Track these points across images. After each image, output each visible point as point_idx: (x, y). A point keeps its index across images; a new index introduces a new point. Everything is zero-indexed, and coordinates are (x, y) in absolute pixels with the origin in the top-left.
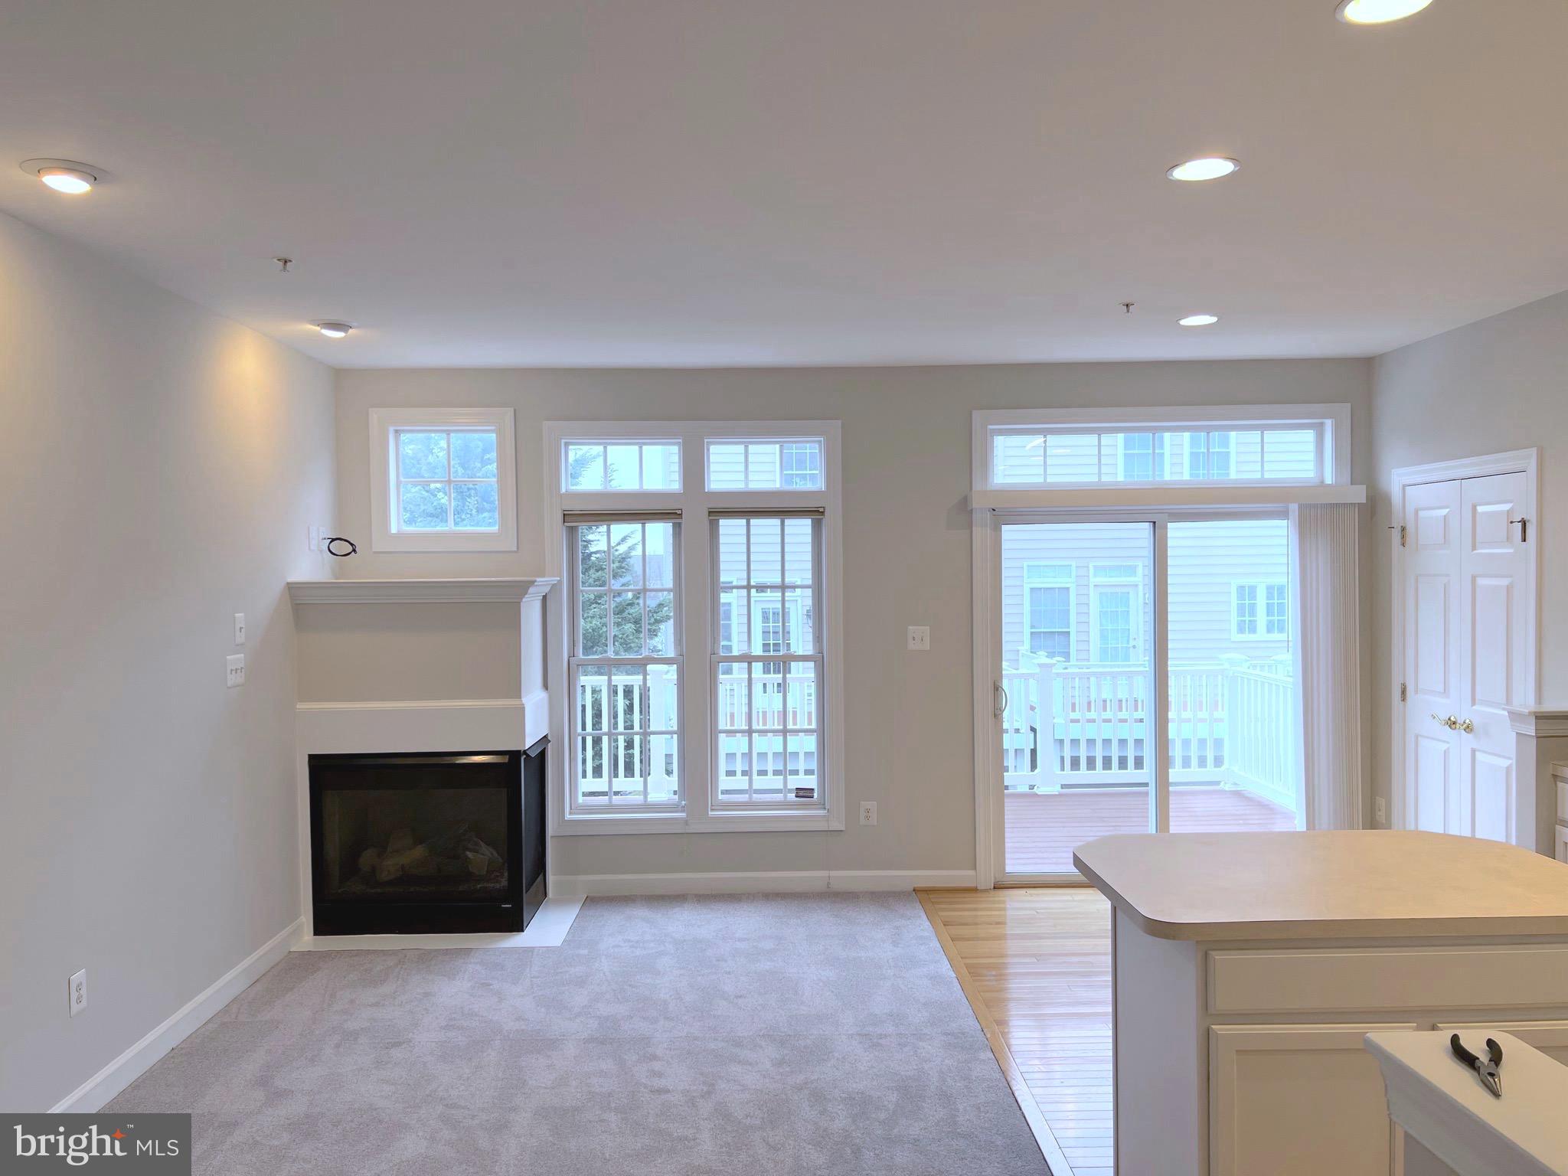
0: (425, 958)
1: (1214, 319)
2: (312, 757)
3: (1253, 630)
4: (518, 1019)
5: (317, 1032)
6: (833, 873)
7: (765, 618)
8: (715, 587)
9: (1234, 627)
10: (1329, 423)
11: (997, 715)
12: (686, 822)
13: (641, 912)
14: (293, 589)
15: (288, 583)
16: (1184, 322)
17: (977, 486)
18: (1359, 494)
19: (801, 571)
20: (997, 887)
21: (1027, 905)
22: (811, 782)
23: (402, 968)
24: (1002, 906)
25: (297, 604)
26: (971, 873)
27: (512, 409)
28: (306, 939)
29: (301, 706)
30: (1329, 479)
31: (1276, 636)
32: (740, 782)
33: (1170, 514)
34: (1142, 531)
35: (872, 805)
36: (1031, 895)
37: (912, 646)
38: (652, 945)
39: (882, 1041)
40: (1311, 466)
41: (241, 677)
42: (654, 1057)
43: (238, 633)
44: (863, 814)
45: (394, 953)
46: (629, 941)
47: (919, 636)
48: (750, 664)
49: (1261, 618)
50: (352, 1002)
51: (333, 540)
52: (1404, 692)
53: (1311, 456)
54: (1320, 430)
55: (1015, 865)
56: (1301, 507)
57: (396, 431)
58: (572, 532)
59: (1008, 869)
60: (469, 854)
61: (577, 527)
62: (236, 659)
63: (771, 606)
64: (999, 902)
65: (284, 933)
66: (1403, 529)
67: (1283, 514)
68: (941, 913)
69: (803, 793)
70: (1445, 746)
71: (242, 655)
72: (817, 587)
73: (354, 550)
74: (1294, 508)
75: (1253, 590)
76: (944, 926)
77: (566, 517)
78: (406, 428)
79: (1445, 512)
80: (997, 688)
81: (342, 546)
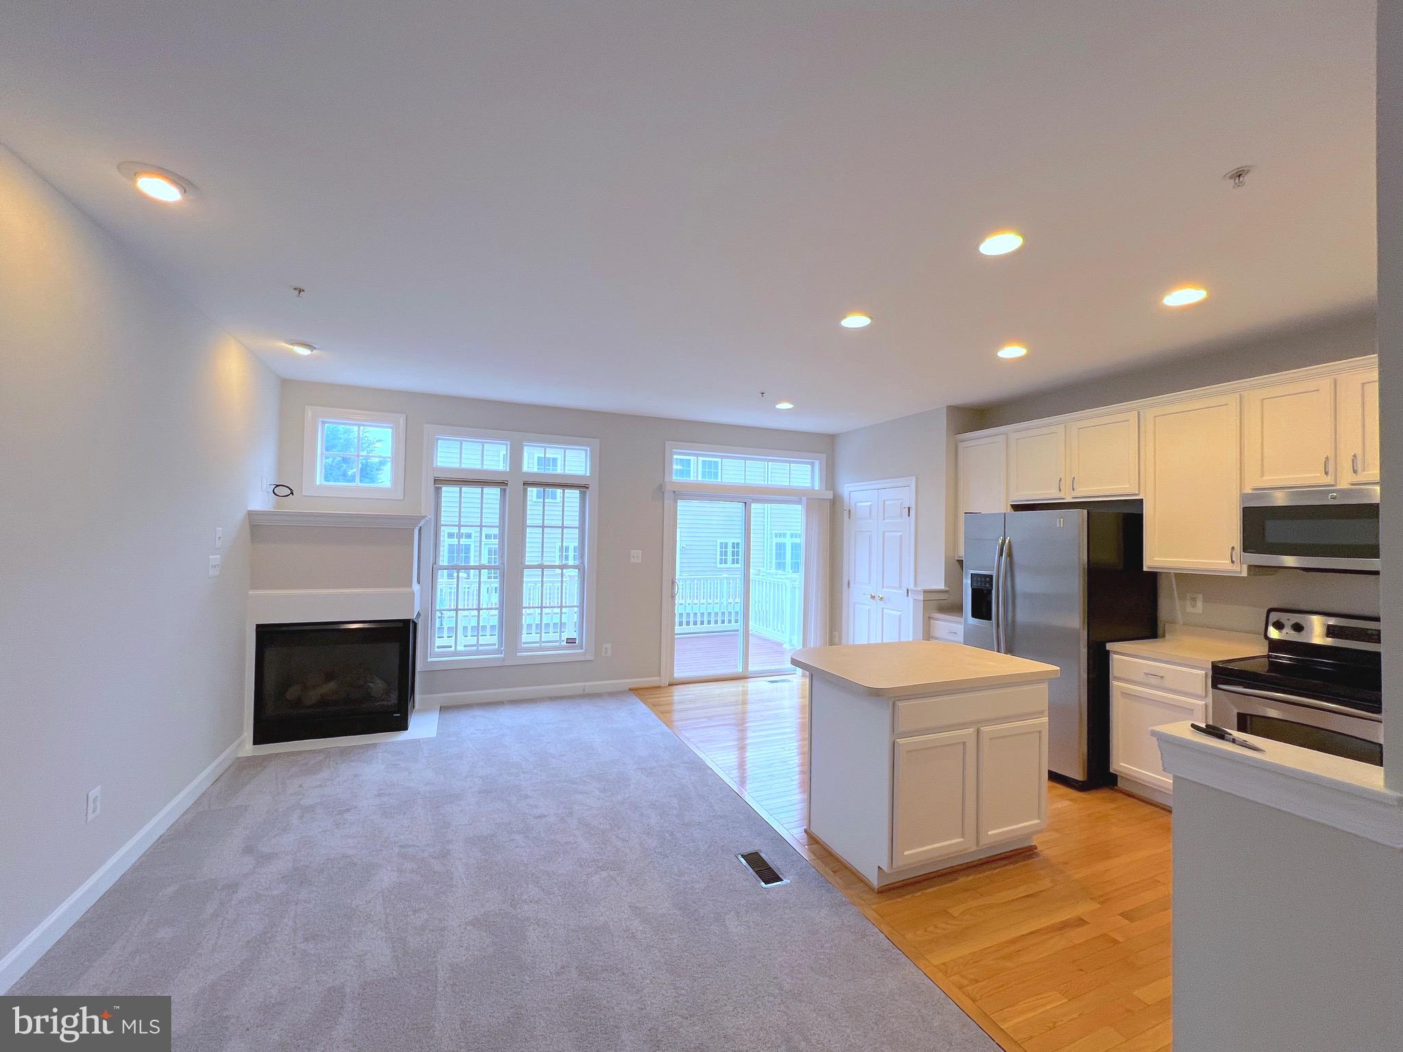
0: (344, 752)
1: (791, 406)
2: (258, 626)
3: (726, 563)
4: (427, 784)
5: (281, 810)
6: (587, 684)
7: (490, 552)
8: (524, 526)
9: (718, 561)
10: (817, 463)
11: (673, 597)
12: (504, 660)
13: (478, 713)
14: (251, 514)
15: (249, 511)
16: (778, 406)
17: (667, 479)
18: (830, 495)
19: (573, 518)
20: (670, 685)
21: (691, 692)
22: (574, 635)
23: (330, 761)
24: (670, 694)
25: (253, 525)
26: (658, 678)
27: (405, 415)
28: (247, 747)
29: (251, 592)
30: (817, 488)
31: (736, 565)
32: (534, 637)
33: (753, 500)
34: (741, 505)
35: (609, 646)
36: (688, 688)
37: (632, 560)
38: (494, 731)
39: (654, 771)
40: (809, 481)
41: (217, 571)
42: (526, 797)
43: (217, 541)
44: (604, 651)
45: (320, 751)
46: (479, 730)
47: (636, 556)
48: (543, 569)
49: (730, 558)
50: (301, 786)
51: (277, 486)
52: (849, 583)
53: (809, 477)
54: (812, 464)
55: (679, 674)
56: (808, 499)
57: (323, 422)
58: (438, 491)
59: (675, 675)
60: (371, 685)
61: (441, 488)
62: (215, 558)
63: (494, 546)
64: (671, 692)
65: (236, 743)
66: (849, 511)
67: (799, 502)
68: (649, 700)
69: (571, 641)
70: (869, 607)
71: (219, 556)
72: (582, 528)
73: (292, 493)
74: (804, 499)
75: (726, 544)
76: (654, 706)
77: (436, 481)
78: (330, 420)
79: (869, 503)
80: (673, 582)
81: (282, 489)
